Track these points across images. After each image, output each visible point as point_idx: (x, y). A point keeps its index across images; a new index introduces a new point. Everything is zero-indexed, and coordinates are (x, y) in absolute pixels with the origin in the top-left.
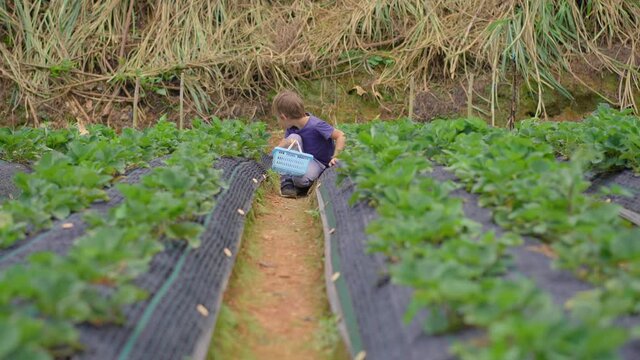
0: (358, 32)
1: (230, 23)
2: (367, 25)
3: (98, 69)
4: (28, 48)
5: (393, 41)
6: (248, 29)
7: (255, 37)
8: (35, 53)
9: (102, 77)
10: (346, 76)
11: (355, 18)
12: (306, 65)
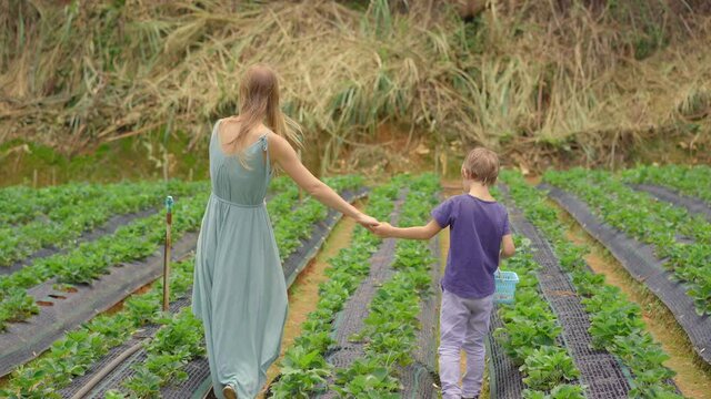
0: (680, 110)
1: (600, 106)
2: (685, 107)
3: (525, 135)
4: (485, 124)
5: (701, 115)
6: (610, 109)
7: (617, 114)
8: (489, 126)
9: (530, 140)
10: (675, 137)
11: (677, 102)
12: (651, 131)
